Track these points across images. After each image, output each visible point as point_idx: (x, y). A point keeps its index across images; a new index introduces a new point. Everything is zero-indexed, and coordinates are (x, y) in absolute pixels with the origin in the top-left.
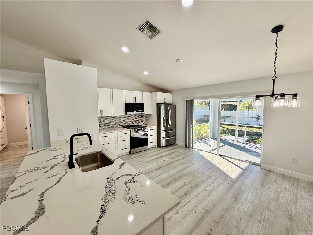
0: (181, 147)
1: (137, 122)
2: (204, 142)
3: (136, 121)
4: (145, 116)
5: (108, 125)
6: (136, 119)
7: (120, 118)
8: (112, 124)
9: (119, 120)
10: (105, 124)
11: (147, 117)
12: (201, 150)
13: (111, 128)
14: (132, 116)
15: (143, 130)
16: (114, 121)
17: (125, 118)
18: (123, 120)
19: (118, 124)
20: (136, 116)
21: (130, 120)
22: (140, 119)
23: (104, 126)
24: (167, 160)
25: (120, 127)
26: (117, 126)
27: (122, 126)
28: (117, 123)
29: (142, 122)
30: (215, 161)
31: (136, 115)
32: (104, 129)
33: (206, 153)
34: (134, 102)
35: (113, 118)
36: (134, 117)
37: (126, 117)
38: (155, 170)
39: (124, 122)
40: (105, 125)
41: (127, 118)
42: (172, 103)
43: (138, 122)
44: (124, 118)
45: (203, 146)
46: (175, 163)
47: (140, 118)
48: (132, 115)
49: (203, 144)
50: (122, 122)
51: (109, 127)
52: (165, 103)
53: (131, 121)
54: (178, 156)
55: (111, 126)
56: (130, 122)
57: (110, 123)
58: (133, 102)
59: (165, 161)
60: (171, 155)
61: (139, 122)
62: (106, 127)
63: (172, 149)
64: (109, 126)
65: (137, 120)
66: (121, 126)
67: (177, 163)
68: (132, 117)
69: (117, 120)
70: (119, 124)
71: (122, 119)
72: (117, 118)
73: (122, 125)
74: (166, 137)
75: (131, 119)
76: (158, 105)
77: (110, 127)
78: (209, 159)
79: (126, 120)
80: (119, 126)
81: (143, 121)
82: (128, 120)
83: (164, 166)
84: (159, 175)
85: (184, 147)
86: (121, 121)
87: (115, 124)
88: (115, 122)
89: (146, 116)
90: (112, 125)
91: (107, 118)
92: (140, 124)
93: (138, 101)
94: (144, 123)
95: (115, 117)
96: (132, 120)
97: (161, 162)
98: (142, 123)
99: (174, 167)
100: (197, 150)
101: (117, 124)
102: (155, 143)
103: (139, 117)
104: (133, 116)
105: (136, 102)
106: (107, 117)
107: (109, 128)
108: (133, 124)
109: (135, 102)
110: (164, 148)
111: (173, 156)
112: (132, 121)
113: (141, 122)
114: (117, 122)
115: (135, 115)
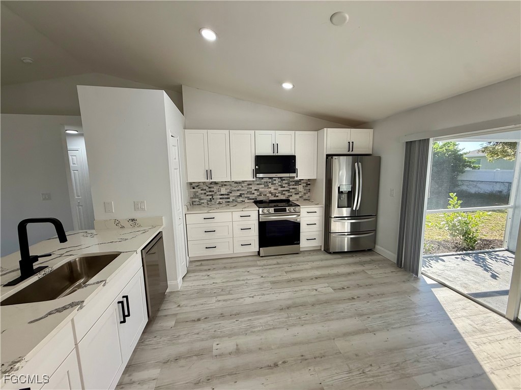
0: (385, 261)
1: (284, 194)
2: (477, 260)
3: (284, 192)
4: (305, 181)
5: (226, 196)
6: (284, 187)
7: (249, 185)
8: (234, 196)
9: (248, 188)
10: (222, 195)
11: (309, 184)
12: (445, 286)
13: (232, 202)
14: (274, 182)
15: (288, 211)
16: (238, 190)
17: (261, 186)
18: (255, 190)
19: (246, 196)
20: (284, 182)
21: (270, 190)
22: (293, 189)
23: (220, 199)
24: (325, 289)
25: (249, 201)
26: (243, 200)
27: (253, 201)
28: (244, 194)
29: (298, 194)
30: (485, 340)
31: (284, 180)
32: (220, 203)
33: (459, 300)
34: (274, 154)
35: (236, 185)
36: (280, 184)
37: (261, 184)
38: (276, 310)
39: (259, 194)
40: (221, 197)
41: (263, 186)
42: (371, 153)
43: (287, 194)
44: (258, 184)
45: (465, 270)
46: (338, 304)
47: (291, 187)
48: (275, 180)
49: (469, 263)
50: (254, 194)
51: (228, 200)
52: (350, 153)
53: (273, 191)
54: (359, 286)
55: (233, 200)
56: (270, 193)
57: (231, 194)
58: (272, 154)
59: (314, 293)
60: (344, 279)
61: (289, 194)
62: (224, 201)
63: (355, 263)
64: (229, 198)
65: (286, 191)
66: (251, 199)
67: (341, 307)
68: (275, 184)
69: (243, 188)
70: (248, 196)
71: (254, 187)
72: (243, 185)
73: (253, 199)
74: (352, 233)
75: (273, 188)
76: (330, 158)
77: (231, 200)
78: (461, 325)
79: (262, 188)
80: (247, 201)
81: (301, 192)
82: (265, 190)
83: (303, 305)
84: (274, 328)
85: (392, 265)
86: (251, 190)
87: (240, 196)
88: (241, 192)
89: (306, 183)
90: (234, 198)
91: (225, 185)
92: (291, 199)
93: (283, 151)
94: (300, 197)
95: (240, 183)
96: (275, 189)
97: (304, 293)
98: (297, 197)
99: (326, 318)
100: (429, 281)
101: (243, 196)
102: (318, 243)
103: (291, 183)
104: (277, 181)
105: (279, 154)
106: (225, 183)
107: (228, 202)
108: (275, 198)
109: (276, 154)
110: (339, 256)
111: (346, 284)
112: (275, 191)
113: (294, 195)
114: (243, 192)
115: (282, 180)
